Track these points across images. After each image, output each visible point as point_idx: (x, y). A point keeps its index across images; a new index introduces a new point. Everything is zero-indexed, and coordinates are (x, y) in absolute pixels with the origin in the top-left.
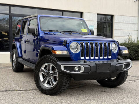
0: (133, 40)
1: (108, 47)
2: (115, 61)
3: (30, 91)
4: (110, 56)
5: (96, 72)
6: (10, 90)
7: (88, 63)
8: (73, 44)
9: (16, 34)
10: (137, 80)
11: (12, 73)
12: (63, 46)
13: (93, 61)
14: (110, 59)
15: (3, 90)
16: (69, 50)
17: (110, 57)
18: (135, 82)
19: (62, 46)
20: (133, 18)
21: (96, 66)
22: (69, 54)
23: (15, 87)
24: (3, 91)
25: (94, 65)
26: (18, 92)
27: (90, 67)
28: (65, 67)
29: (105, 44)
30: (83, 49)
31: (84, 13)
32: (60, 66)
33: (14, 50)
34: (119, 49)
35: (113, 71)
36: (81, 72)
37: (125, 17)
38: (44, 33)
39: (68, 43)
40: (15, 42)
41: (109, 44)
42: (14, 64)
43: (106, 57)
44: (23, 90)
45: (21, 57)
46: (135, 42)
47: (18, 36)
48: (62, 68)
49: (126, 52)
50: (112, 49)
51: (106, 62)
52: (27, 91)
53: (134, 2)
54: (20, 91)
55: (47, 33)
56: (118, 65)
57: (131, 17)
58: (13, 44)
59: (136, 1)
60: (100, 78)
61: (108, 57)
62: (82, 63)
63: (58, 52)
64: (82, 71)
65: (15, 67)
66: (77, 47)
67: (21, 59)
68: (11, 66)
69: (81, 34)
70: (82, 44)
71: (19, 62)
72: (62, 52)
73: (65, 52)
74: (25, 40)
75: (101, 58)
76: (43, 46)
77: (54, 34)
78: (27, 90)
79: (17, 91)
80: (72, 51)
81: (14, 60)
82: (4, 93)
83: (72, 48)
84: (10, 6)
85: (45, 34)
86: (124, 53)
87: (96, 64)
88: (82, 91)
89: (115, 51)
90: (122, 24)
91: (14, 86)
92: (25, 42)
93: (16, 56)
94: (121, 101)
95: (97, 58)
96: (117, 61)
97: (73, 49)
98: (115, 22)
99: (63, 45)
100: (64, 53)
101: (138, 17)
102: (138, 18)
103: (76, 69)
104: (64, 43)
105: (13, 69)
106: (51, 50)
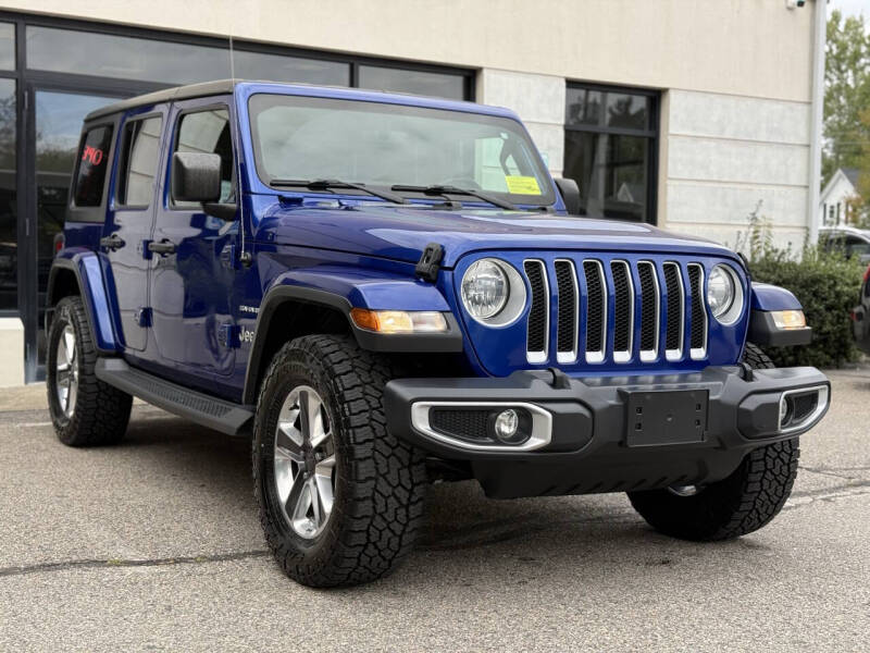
0: (779, 244)
1: (689, 293)
2: (733, 374)
3: (207, 567)
4: (698, 345)
5: (622, 444)
6: (74, 564)
7: (575, 388)
8: (481, 273)
9: (78, 204)
10: (837, 489)
11: (57, 454)
12: (418, 282)
13: (597, 378)
14: (698, 365)
15: (30, 560)
16: (455, 308)
17: (698, 354)
18: (828, 500)
19: (409, 285)
20: (779, 107)
21: (626, 407)
22: (456, 331)
23: (98, 539)
24: (30, 569)
25: (613, 402)
26: (129, 571)
27: (586, 412)
28: (438, 417)
29: (670, 270)
30: (544, 304)
31: (485, 72)
32: (405, 408)
33: (67, 308)
34: (752, 301)
35: (719, 439)
36: (535, 442)
37: (732, 102)
38: (281, 198)
39: (448, 262)
40: (69, 256)
41: (694, 272)
42: (68, 396)
43: (674, 355)
44: (156, 563)
45: (118, 351)
46: (791, 258)
47: (96, 215)
48: (421, 422)
49: (789, 320)
50: (712, 300)
51: (673, 381)
52: (186, 566)
53: (788, 13)
54: (140, 564)
55: (298, 202)
56: (751, 404)
57: (766, 104)
58: (59, 263)
59: (801, 4)
60: (643, 481)
61: (686, 353)
62: (540, 387)
63: (392, 323)
64: (539, 437)
65: (71, 413)
66: (505, 291)
67: (113, 366)
68: (45, 404)
69: (507, 204)
70: (533, 271)
71: (98, 382)
72: (415, 323)
73: (433, 323)
74: (147, 243)
75: (648, 356)
76: (286, 281)
77: (347, 209)
78: (185, 560)
79: (118, 564)
80: (477, 315)
81: (62, 367)
82: (38, 577)
83: (472, 293)
84: (21, 23)
85: (287, 203)
86: (779, 325)
87: (621, 394)
88: (524, 560)
89: (731, 315)
90: (713, 144)
91: (93, 534)
92: (148, 255)
93: (79, 343)
94: (780, 618)
95: (622, 357)
96: (747, 377)
97: (476, 302)
98: (671, 131)
99: (422, 274)
100: (427, 328)
101: (810, 103)
102: (806, 107)
103: (506, 426)
104: (423, 266)
105: (56, 425)
106: (344, 309)
